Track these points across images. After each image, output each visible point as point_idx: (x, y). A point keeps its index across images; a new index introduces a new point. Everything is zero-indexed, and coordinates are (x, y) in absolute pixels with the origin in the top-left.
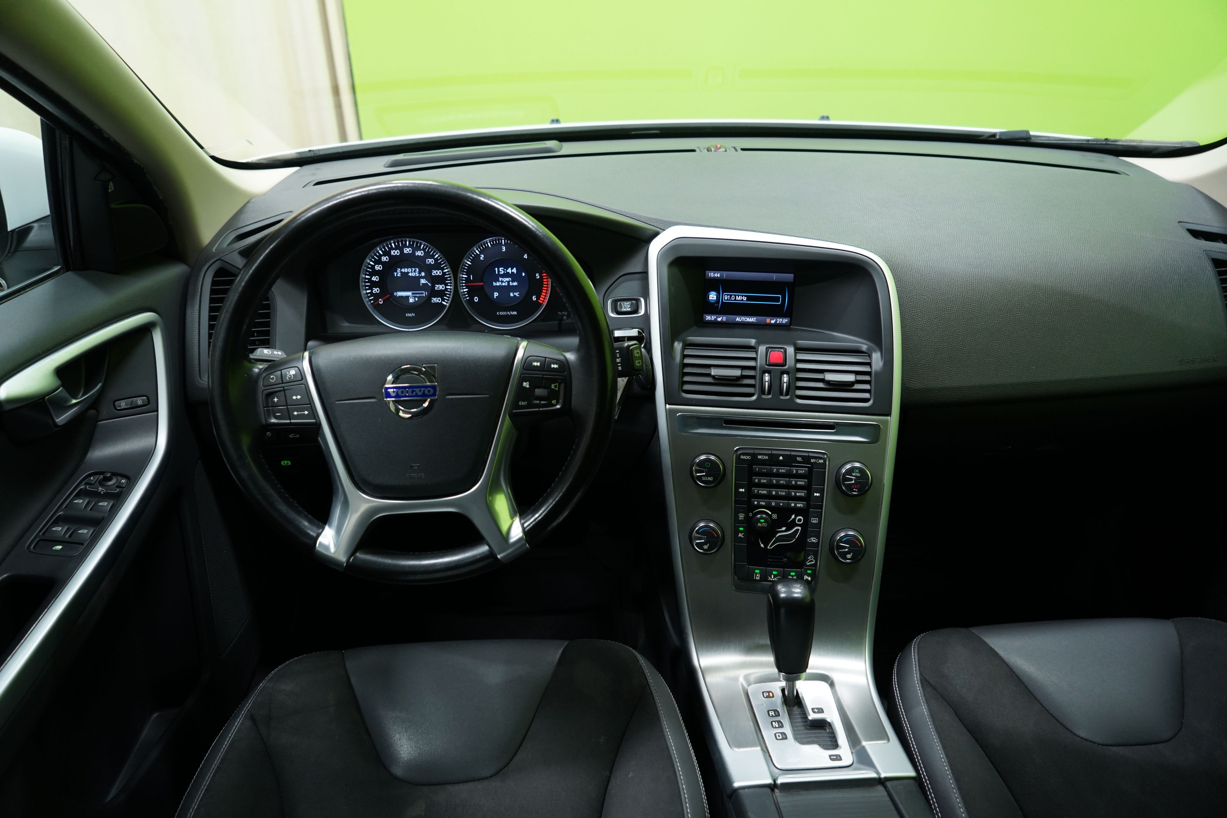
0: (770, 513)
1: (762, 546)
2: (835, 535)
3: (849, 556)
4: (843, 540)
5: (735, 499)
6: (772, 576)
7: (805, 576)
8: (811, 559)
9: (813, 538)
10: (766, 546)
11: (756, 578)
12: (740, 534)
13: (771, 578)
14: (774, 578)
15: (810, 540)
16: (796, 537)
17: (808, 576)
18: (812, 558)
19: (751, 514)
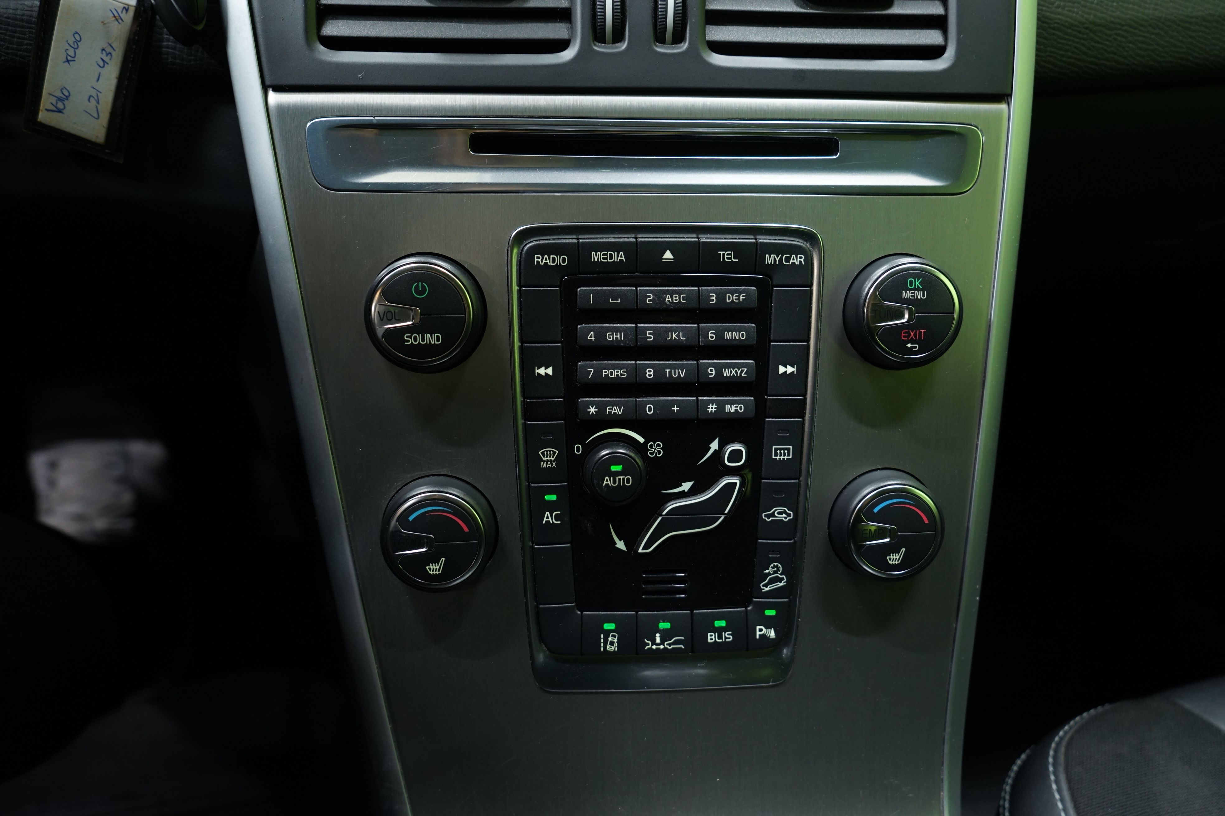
0: (642, 440)
1: (621, 545)
2: (846, 492)
3: (894, 559)
4: (876, 510)
5: (524, 403)
6: (658, 635)
7: (758, 628)
8: (775, 572)
9: (780, 509)
10: (632, 544)
11: (605, 647)
12: (547, 513)
13: (654, 643)
14: (662, 643)
15: (768, 516)
16: (726, 512)
17: (766, 628)
18: (778, 568)
19: (578, 448)
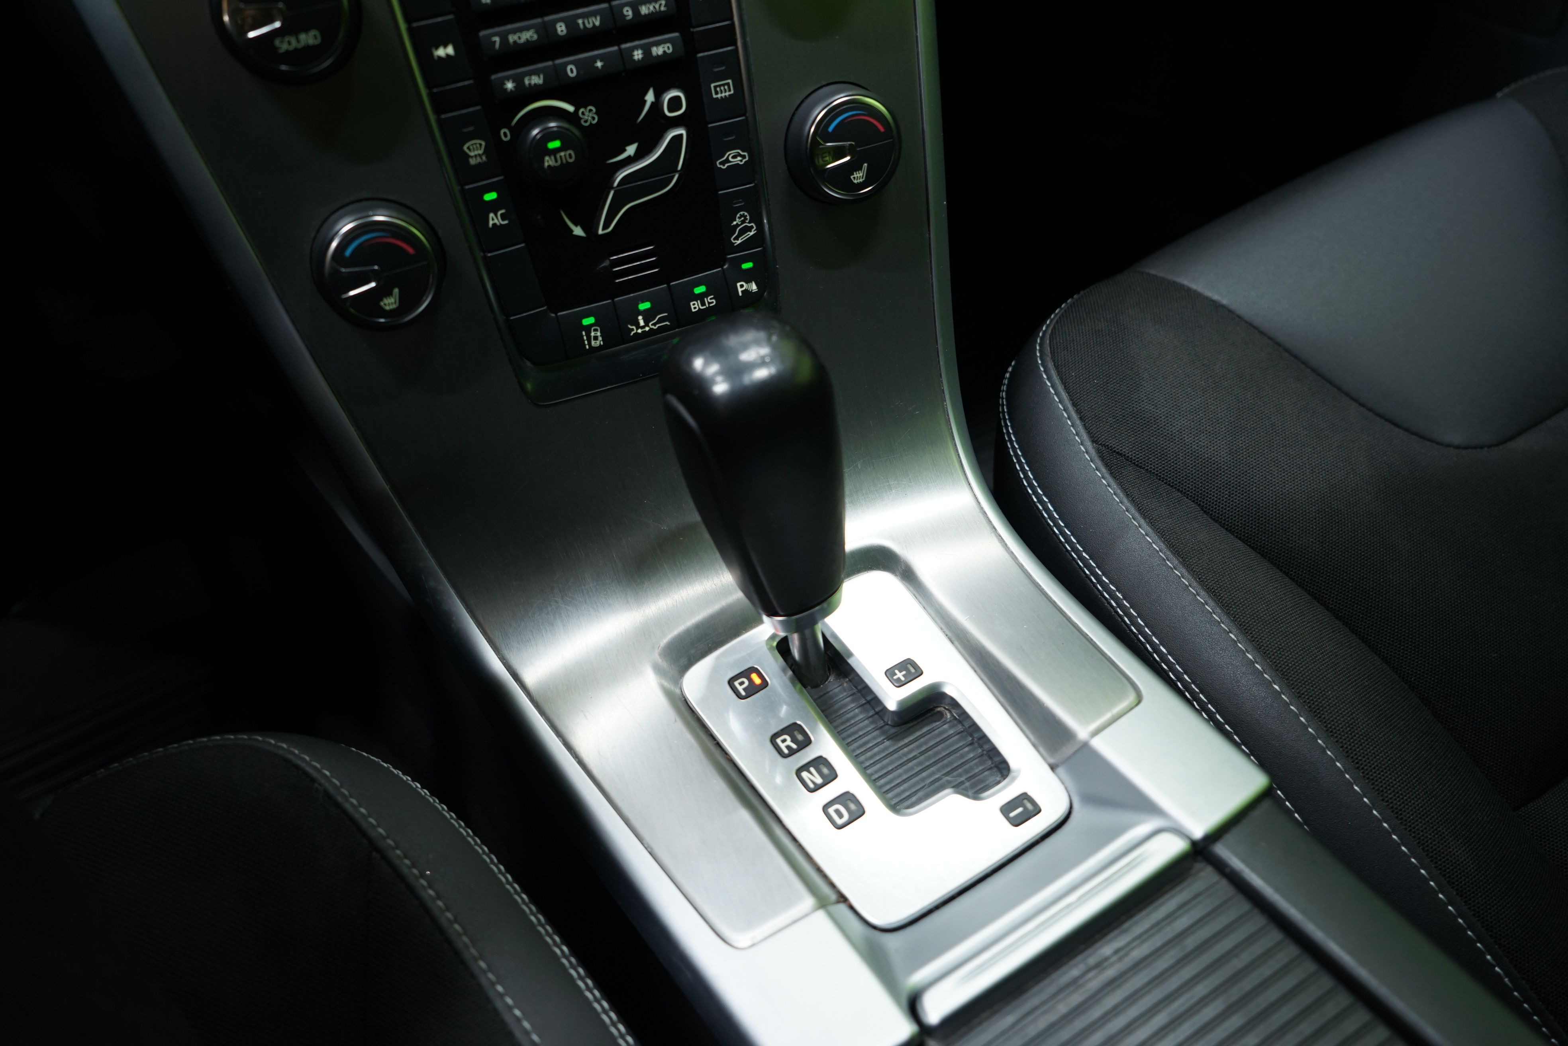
0: (570, 108)
1: (578, 231)
2: (796, 119)
3: (858, 177)
4: (831, 129)
5: (431, 95)
6: (640, 318)
7: (738, 284)
8: (743, 222)
9: (733, 152)
10: (590, 226)
11: (589, 343)
12: (492, 215)
13: (638, 327)
14: (647, 324)
15: (723, 163)
16: (679, 167)
17: (747, 283)
18: (745, 217)
19: (505, 134)
